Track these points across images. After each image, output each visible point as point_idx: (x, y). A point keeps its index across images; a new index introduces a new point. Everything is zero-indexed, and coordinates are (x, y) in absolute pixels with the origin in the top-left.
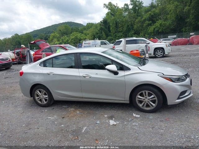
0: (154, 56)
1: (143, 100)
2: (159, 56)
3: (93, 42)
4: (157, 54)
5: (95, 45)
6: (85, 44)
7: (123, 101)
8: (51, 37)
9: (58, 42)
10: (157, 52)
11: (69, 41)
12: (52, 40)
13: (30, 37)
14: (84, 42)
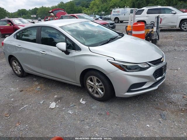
0: (179, 28)
1: (92, 85)
2: (185, 29)
3: (122, 10)
4: (183, 27)
5: (124, 13)
6: (114, 12)
7: (73, 82)
8: (91, 5)
9: (98, 10)
10: (184, 24)
11: (108, 9)
12: (92, 7)
13: (73, 4)
14: (113, 10)
